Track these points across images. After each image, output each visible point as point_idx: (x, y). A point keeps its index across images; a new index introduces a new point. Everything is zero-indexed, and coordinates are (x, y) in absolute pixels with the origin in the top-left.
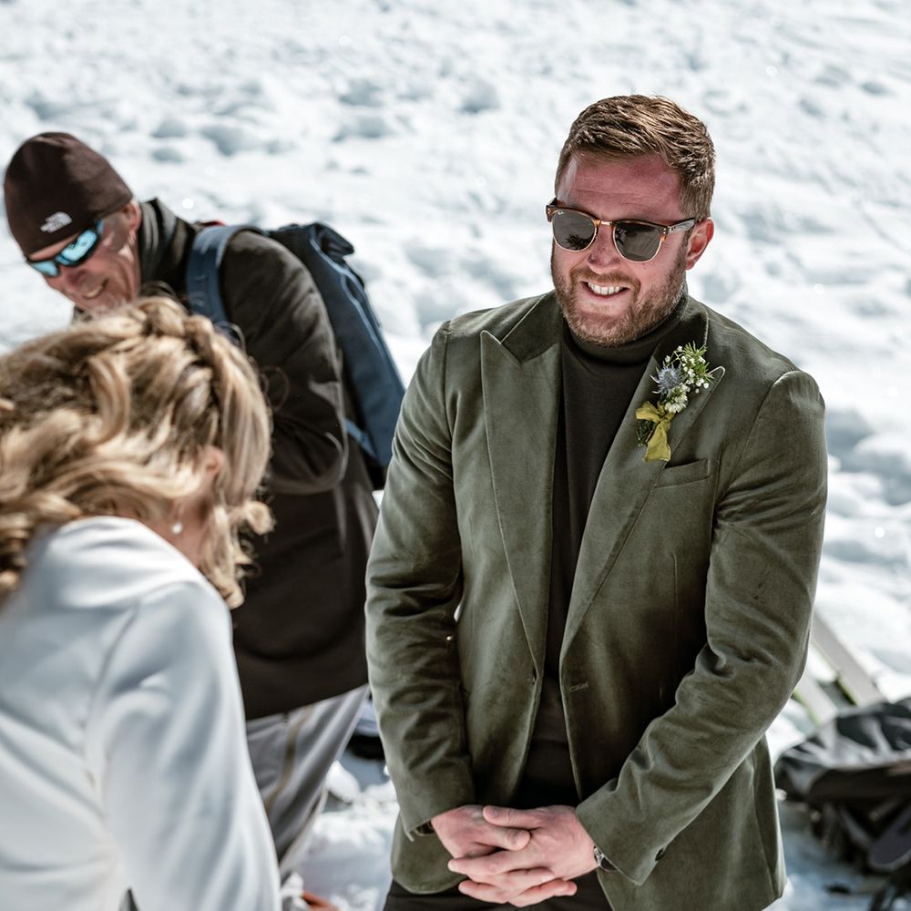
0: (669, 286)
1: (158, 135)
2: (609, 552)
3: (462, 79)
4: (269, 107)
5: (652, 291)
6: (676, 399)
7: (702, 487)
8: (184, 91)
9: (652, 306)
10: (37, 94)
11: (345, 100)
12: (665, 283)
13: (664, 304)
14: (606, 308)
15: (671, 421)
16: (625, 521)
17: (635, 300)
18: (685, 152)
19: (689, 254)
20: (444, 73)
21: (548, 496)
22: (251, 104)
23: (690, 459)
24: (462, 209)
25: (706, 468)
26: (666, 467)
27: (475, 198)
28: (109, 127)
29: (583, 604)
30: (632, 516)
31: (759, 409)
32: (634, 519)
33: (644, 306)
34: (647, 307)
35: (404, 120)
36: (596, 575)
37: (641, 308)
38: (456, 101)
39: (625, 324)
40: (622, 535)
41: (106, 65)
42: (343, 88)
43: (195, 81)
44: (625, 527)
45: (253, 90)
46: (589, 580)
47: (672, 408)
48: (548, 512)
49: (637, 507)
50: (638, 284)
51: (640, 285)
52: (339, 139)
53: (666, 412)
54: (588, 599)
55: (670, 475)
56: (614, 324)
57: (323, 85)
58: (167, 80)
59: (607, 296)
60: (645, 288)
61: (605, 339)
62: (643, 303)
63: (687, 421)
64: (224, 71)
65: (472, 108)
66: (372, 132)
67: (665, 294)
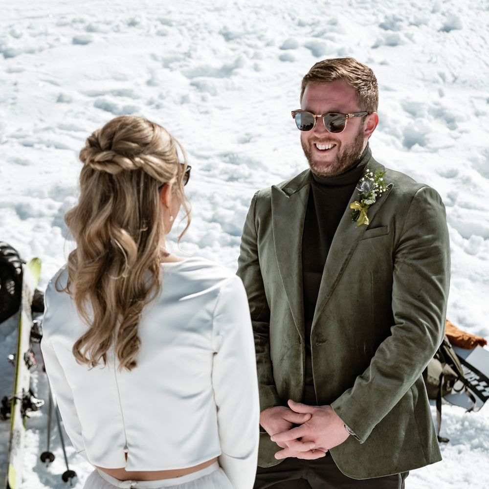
0: (355, 144)
1: (282, 48)
2: (338, 273)
3: (443, 14)
4: (340, 32)
5: (347, 146)
6: (370, 198)
7: (386, 239)
8: (301, 24)
9: (347, 154)
10: (225, 28)
11: (382, 26)
12: (353, 142)
13: (353, 153)
14: (325, 156)
15: (368, 209)
16: (346, 257)
17: (339, 150)
18: (358, 79)
19: (366, 131)
20: (433, 12)
21: (299, 249)
22: (331, 30)
23: (380, 225)
24: (436, 82)
25: (387, 230)
26: (367, 230)
27: (442, 76)
28: (260, 44)
29: (325, 298)
30: (350, 254)
31: (411, 201)
32: (351, 255)
33: (343, 154)
34: (345, 155)
35: (409, 37)
36: (332, 284)
37: (342, 155)
38: (439, 25)
39: (335, 164)
40: (345, 264)
41: (263, 12)
42: (382, 20)
43: (307, 19)
44: (347, 260)
45: (334, 23)
46: (328, 286)
47: (368, 202)
48: (299, 256)
49: (352, 250)
50: (340, 143)
51: (341, 142)
52: (375, 47)
53: (365, 205)
54: (328, 296)
55: (369, 233)
56: (330, 165)
57: (373, 19)
58: (293, 19)
59: (325, 150)
60: (343, 144)
61: (326, 173)
62: (343, 152)
63: (377, 208)
64: (323, 13)
65: (447, 29)
66: (393, 43)
67: (353, 147)
